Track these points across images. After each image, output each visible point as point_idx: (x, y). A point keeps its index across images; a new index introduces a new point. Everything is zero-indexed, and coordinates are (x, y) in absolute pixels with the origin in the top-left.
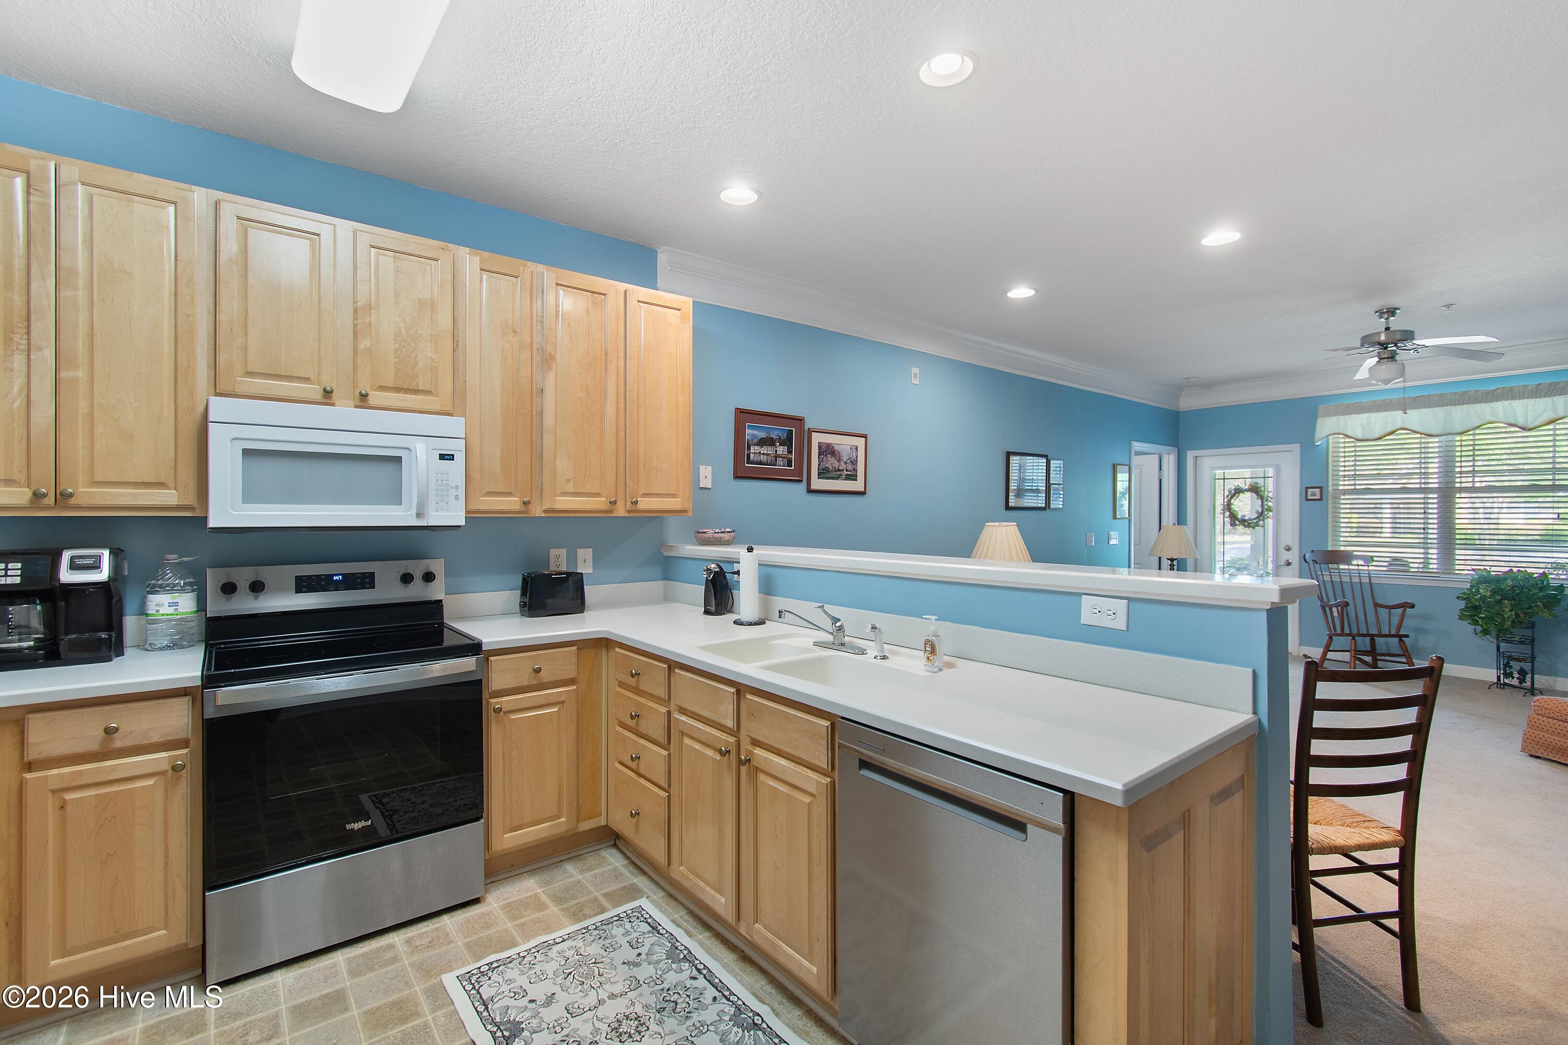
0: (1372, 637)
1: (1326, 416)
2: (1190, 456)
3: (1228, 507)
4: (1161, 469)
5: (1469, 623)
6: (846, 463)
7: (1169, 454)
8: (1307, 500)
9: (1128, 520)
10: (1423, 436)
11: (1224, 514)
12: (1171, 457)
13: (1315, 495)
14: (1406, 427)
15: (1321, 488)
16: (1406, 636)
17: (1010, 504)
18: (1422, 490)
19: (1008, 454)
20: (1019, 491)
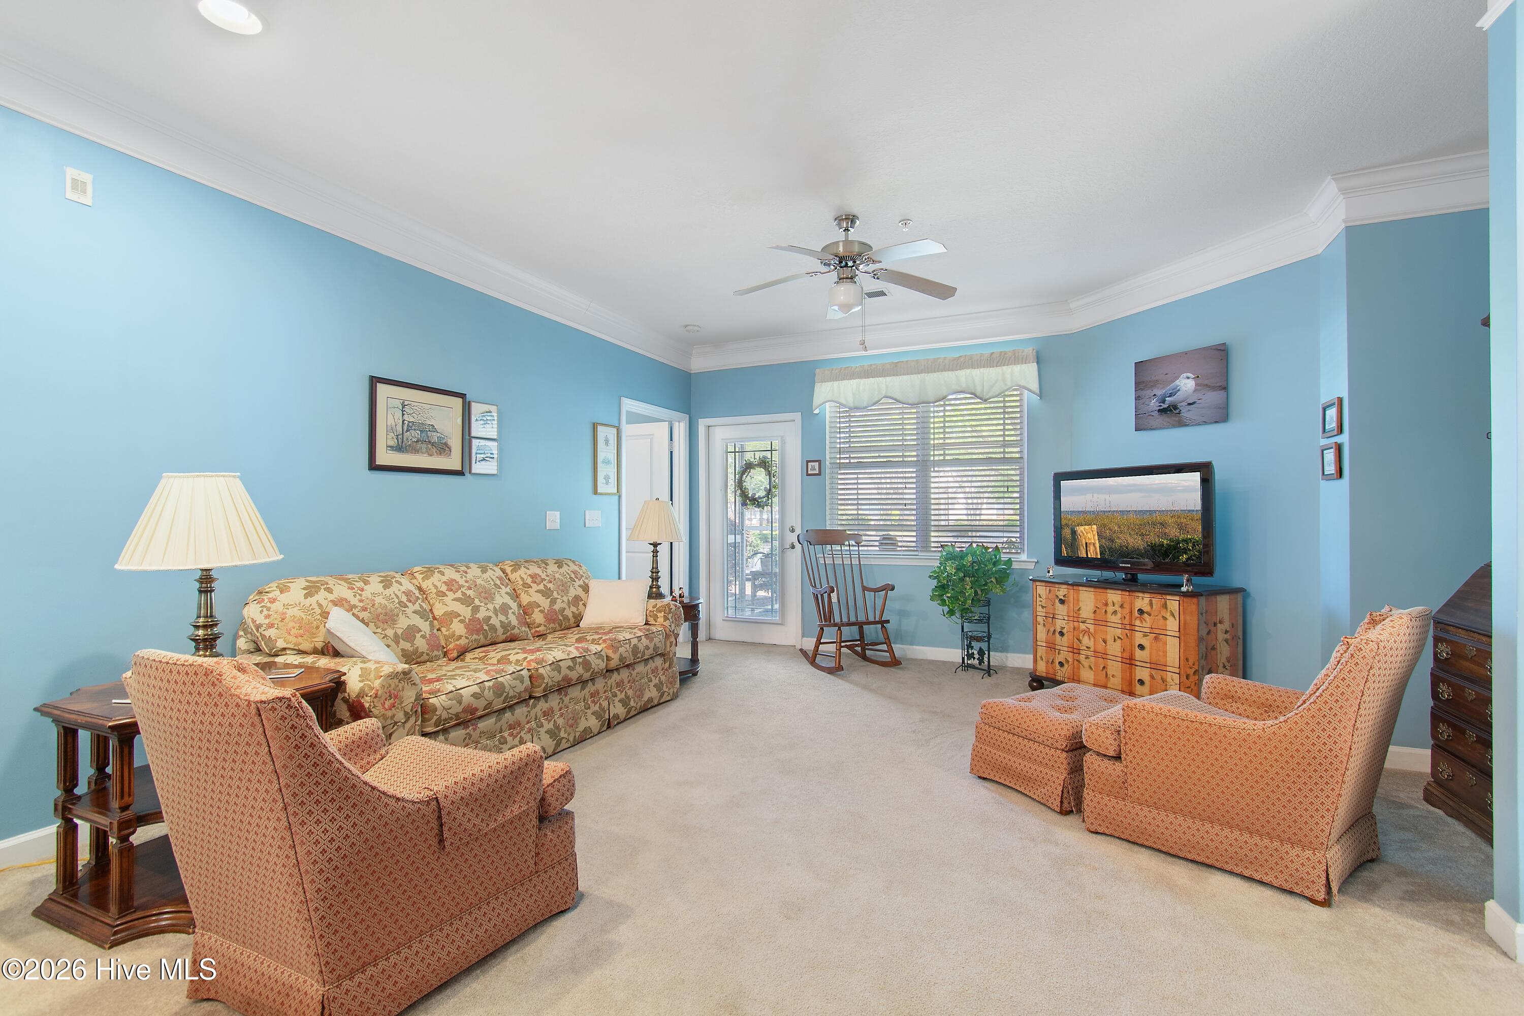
0: (860, 625)
1: (824, 380)
2: (702, 423)
3: (740, 484)
4: (671, 440)
5: (939, 604)
7: (679, 422)
8: (808, 475)
9: (617, 497)
10: (905, 406)
11: (736, 492)
12: (682, 425)
13: (815, 469)
14: (890, 395)
15: (819, 461)
16: (888, 622)
17: (379, 461)
18: (904, 464)
19: (374, 381)
20: (400, 441)
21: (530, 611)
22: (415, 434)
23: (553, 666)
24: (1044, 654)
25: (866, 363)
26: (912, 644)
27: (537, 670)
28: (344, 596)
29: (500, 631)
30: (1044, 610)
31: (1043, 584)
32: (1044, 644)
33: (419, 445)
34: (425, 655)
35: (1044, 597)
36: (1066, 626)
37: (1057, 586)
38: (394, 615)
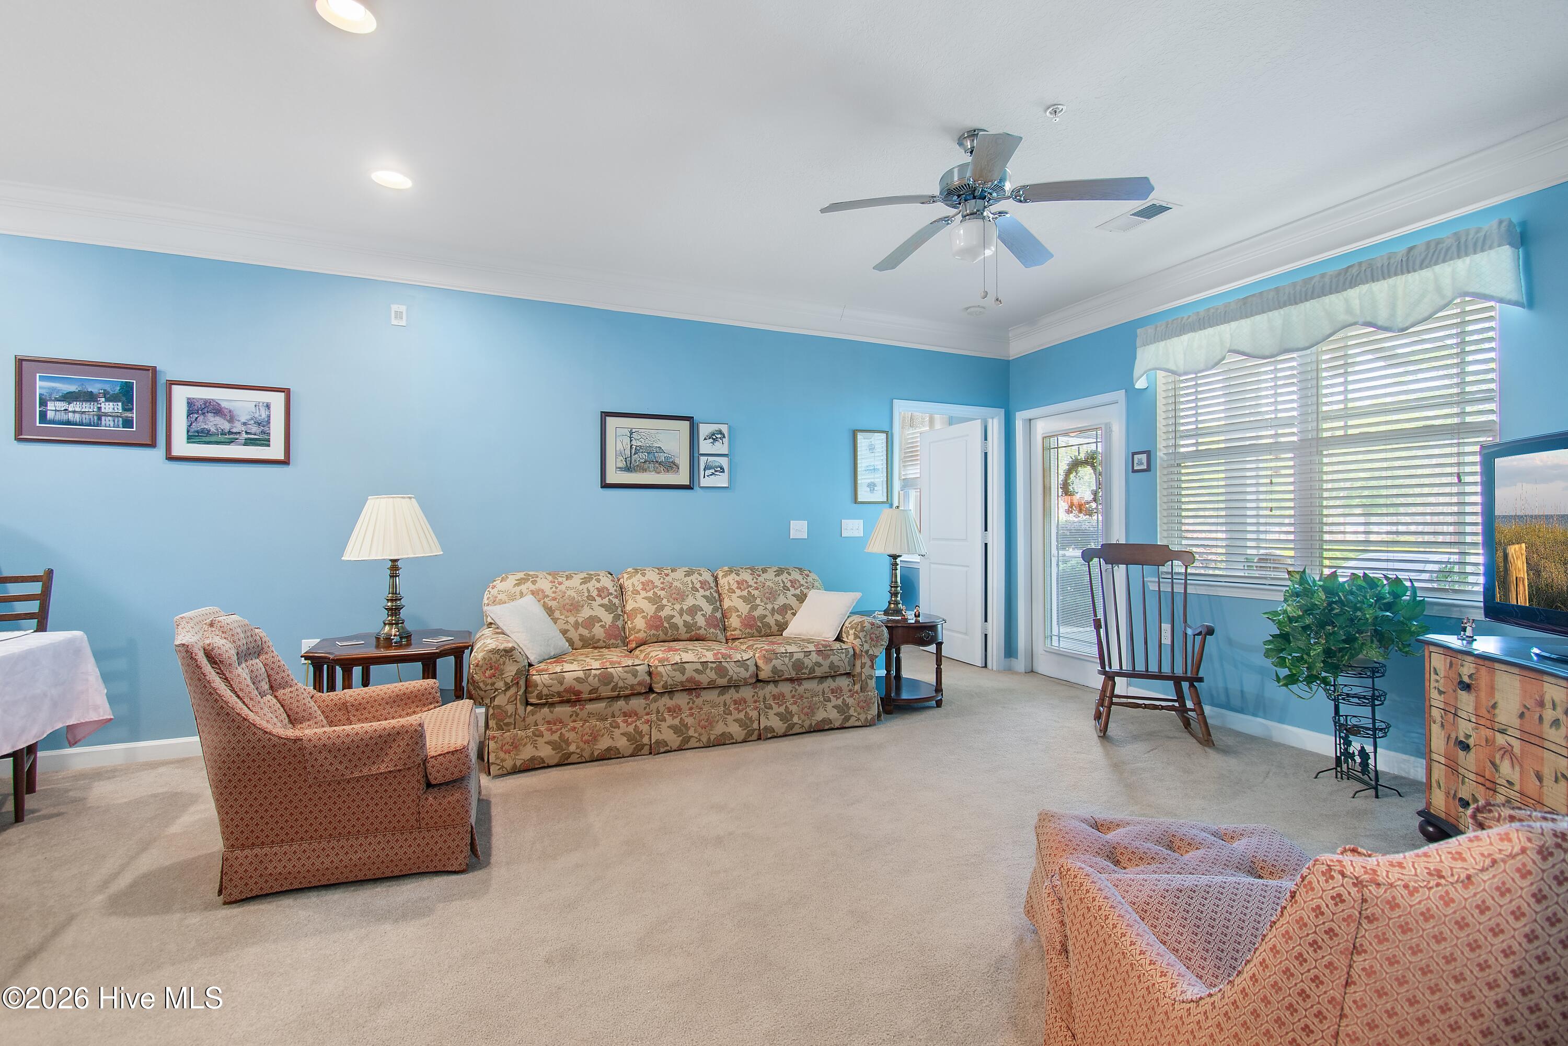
1: (1145, 344)
2: (1020, 418)
3: (1065, 487)
4: (986, 439)
6: (245, 424)
7: (993, 418)
8: (1134, 471)
12: (996, 421)
13: (1142, 464)
14: (1235, 347)
15: (1148, 453)
16: (1201, 680)
17: (609, 480)
18: (1275, 448)
19: (605, 415)
20: (629, 463)
21: (729, 615)
22: (643, 456)
23: (675, 667)
24: (1443, 778)
25: (1201, 309)
26: (1281, 721)
27: (656, 667)
28: (542, 588)
29: (682, 630)
30: (1442, 698)
31: (1441, 650)
32: (1443, 760)
33: (646, 466)
34: (601, 642)
35: (1442, 674)
36: (1474, 734)
37: (1460, 656)
38: (579, 606)
